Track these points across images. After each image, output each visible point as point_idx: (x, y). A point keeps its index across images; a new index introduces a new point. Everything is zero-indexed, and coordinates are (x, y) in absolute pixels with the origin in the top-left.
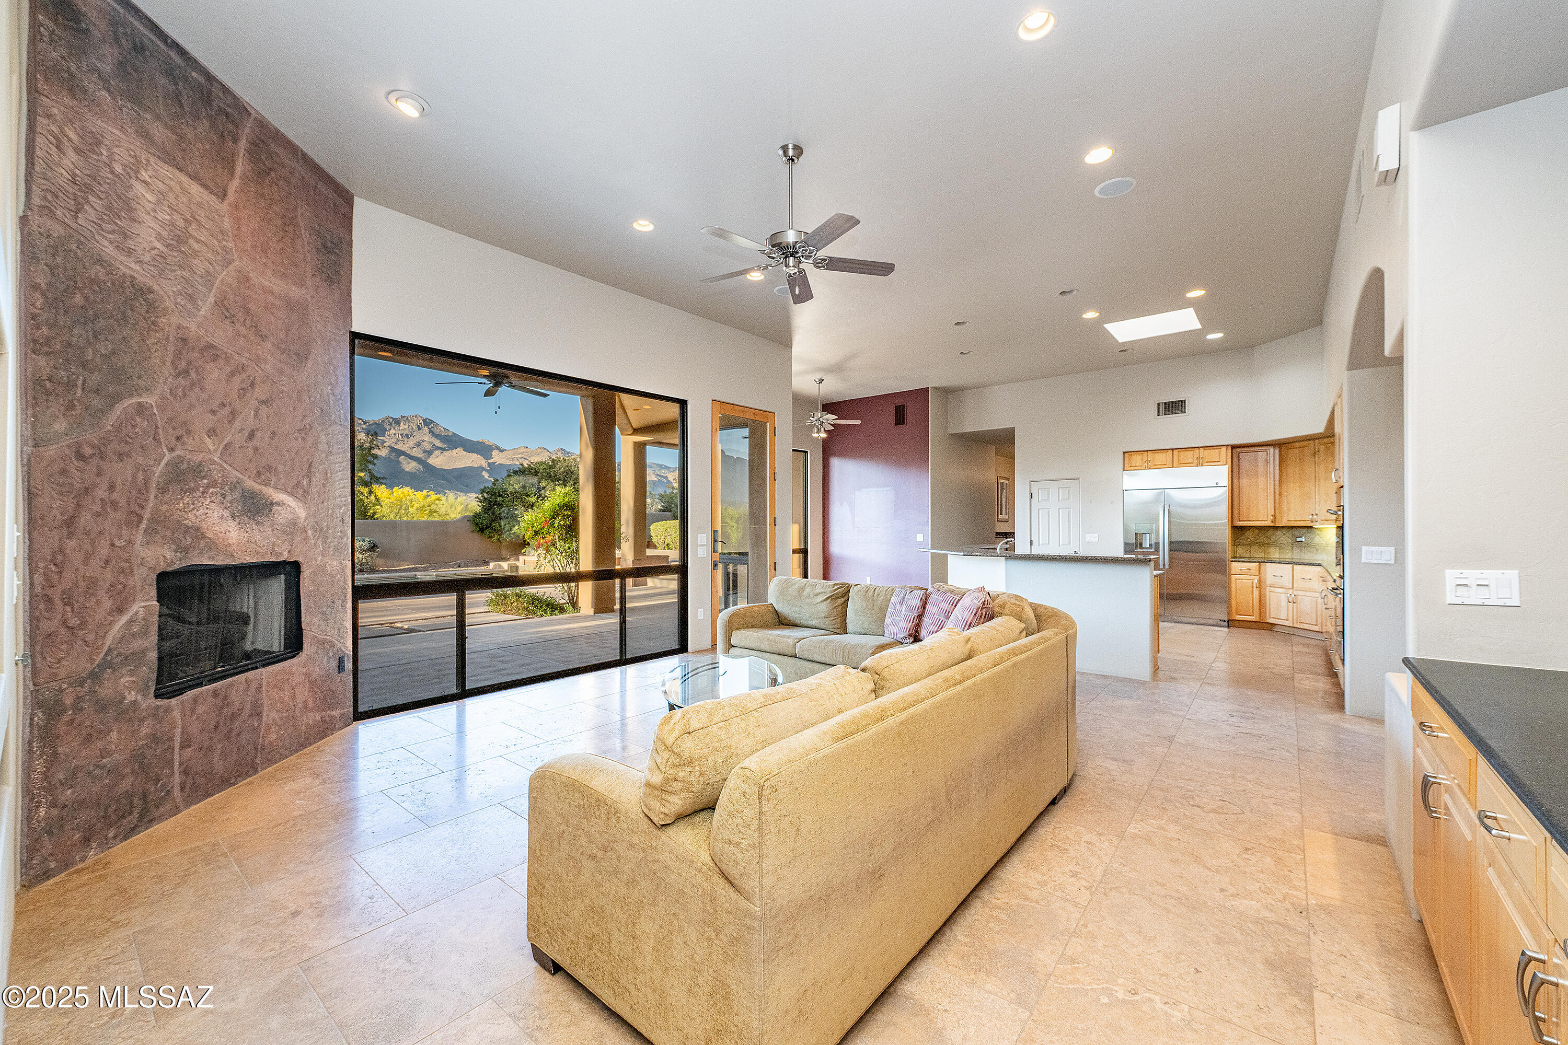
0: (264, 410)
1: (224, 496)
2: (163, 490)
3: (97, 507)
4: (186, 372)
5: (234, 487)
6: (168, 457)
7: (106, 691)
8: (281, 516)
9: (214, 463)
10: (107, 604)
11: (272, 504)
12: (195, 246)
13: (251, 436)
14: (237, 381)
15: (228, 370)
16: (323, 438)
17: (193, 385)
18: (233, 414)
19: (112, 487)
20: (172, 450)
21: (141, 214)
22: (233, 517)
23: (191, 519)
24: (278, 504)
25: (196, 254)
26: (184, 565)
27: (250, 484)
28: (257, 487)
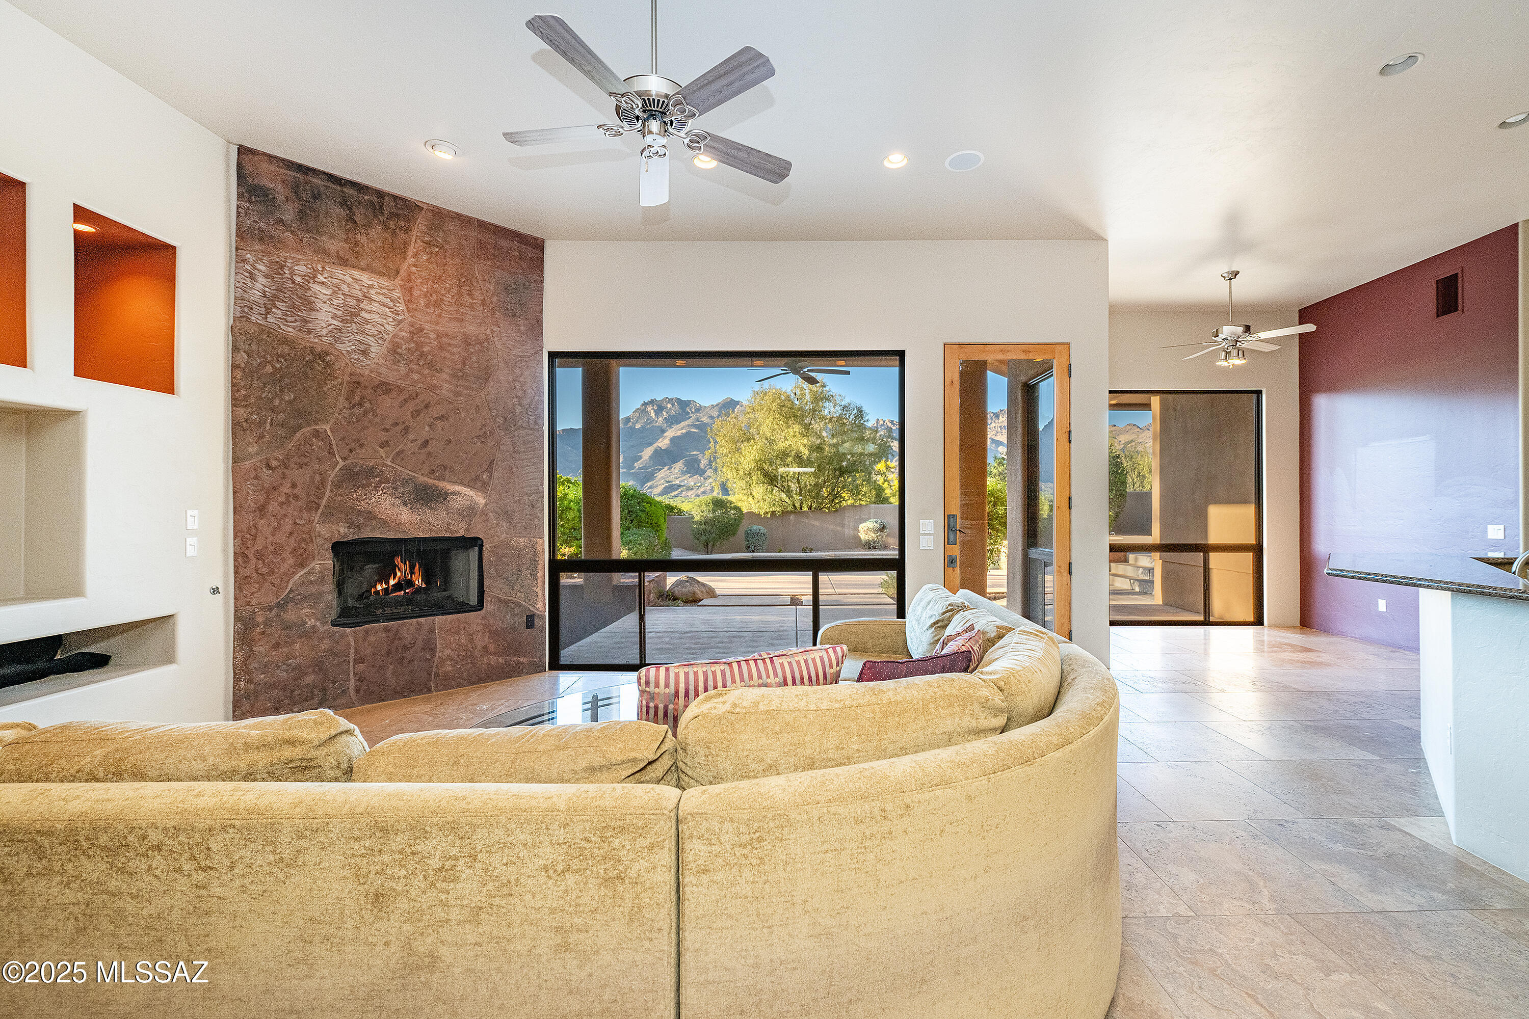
0: (439, 424)
1: (396, 489)
2: (337, 485)
3: (282, 499)
4: (360, 404)
5: (405, 483)
6: (341, 463)
7: (290, 616)
8: (457, 503)
9: (386, 465)
10: (291, 561)
11: (447, 494)
12: (367, 316)
13: (426, 443)
14: (411, 406)
15: (402, 398)
16: (507, 441)
17: (365, 413)
18: (406, 429)
19: (294, 486)
20: (344, 459)
21: (319, 305)
22: (405, 504)
23: (363, 505)
24: (453, 494)
25: (367, 322)
26: (357, 537)
27: (422, 479)
28: (430, 481)
